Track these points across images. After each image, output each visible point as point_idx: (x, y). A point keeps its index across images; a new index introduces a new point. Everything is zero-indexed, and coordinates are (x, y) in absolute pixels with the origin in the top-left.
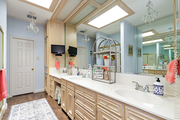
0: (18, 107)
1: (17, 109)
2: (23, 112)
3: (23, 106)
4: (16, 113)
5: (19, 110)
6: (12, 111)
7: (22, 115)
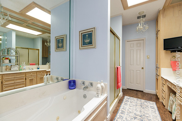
0: (129, 99)
1: (128, 100)
2: (132, 105)
3: (132, 100)
4: (127, 103)
5: (129, 102)
6: (124, 100)
7: (130, 108)
